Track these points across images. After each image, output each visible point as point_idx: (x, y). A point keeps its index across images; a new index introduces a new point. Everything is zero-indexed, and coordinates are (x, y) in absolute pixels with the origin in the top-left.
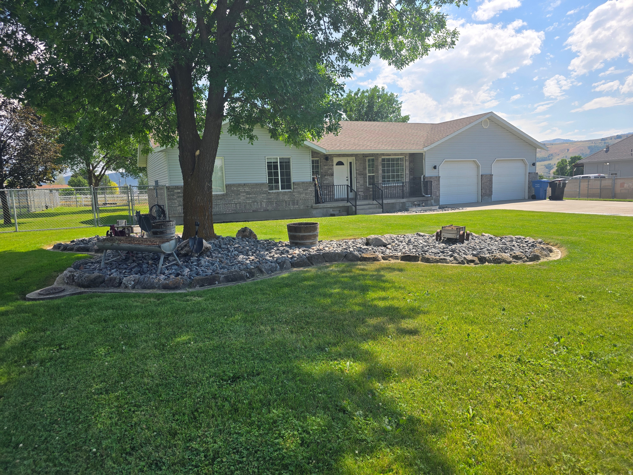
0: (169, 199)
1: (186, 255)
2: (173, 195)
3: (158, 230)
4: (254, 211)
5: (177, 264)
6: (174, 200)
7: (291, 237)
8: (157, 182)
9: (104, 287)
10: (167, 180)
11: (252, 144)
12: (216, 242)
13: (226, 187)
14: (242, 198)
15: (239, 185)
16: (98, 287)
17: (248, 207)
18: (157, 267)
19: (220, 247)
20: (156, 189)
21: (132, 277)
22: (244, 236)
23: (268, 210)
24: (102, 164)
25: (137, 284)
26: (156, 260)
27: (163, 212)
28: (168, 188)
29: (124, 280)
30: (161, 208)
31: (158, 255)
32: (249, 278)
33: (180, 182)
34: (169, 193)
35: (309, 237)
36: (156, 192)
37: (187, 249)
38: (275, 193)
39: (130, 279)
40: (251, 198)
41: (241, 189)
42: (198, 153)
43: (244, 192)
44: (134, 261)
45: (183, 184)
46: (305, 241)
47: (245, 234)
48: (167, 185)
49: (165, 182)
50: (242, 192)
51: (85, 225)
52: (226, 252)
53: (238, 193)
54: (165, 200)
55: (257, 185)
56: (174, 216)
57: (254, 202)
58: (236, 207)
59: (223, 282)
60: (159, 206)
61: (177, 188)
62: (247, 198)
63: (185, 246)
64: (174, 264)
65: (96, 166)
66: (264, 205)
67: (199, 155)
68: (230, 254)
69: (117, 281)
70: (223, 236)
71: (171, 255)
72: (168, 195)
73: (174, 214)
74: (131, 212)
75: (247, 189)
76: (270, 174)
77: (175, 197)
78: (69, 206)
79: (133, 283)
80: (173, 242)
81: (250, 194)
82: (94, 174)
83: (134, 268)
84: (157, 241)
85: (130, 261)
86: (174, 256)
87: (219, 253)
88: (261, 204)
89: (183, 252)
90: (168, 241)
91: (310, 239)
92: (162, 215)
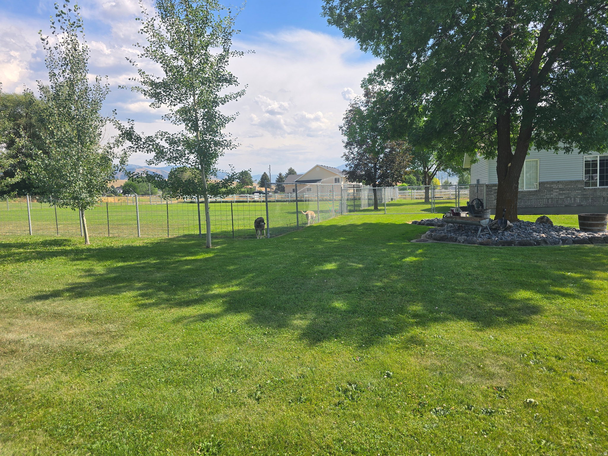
0: (487, 195)
1: (495, 229)
2: (491, 191)
3: (478, 215)
4: (566, 206)
5: (490, 234)
6: (491, 195)
7: (581, 224)
8: (478, 181)
9: (447, 241)
10: (487, 179)
11: (557, 153)
12: (518, 224)
13: (540, 184)
14: (554, 194)
15: (553, 183)
16: (444, 241)
17: (560, 202)
18: (477, 234)
19: (520, 227)
20: (477, 187)
21: (463, 237)
22: (541, 222)
23: (582, 205)
24: (435, 166)
25: (465, 241)
26: (476, 230)
27: (482, 204)
28: (487, 186)
29: (459, 238)
30: (480, 201)
31: (477, 228)
32: (536, 245)
33: (496, 181)
34: (488, 190)
35: (597, 225)
36: (477, 188)
37: (496, 225)
38: (592, 189)
39: (461, 238)
40: (564, 194)
41: (555, 186)
42: (510, 165)
43: (557, 189)
44: (463, 231)
45: (497, 183)
46: (593, 228)
47: (542, 220)
48: (487, 183)
49: (485, 181)
50: (555, 189)
51: (424, 212)
52: (524, 230)
53: (551, 190)
54: (484, 195)
55: (571, 182)
56: (490, 207)
57: (566, 198)
58: (548, 202)
59: (517, 245)
60: (479, 200)
61: (494, 185)
62: (560, 194)
63: (495, 223)
64: (487, 233)
65: (430, 168)
66: (578, 200)
67: (510, 167)
68: (526, 231)
69: (455, 238)
70: (524, 221)
71: (486, 228)
72: (487, 191)
73: (491, 206)
74: (457, 204)
75: (561, 186)
76: (587, 172)
77: (492, 193)
78: (405, 198)
79: (463, 240)
80: (488, 220)
81: (563, 190)
82: (428, 175)
83: (463, 233)
84: (478, 219)
85: (461, 230)
86: (488, 229)
87: (519, 230)
88: (575, 200)
89: (493, 227)
90: (485, 219)
91: (598, 226)
92: (481, 207)
